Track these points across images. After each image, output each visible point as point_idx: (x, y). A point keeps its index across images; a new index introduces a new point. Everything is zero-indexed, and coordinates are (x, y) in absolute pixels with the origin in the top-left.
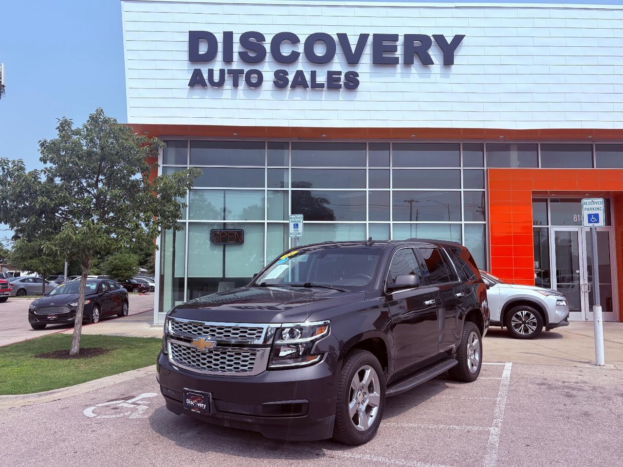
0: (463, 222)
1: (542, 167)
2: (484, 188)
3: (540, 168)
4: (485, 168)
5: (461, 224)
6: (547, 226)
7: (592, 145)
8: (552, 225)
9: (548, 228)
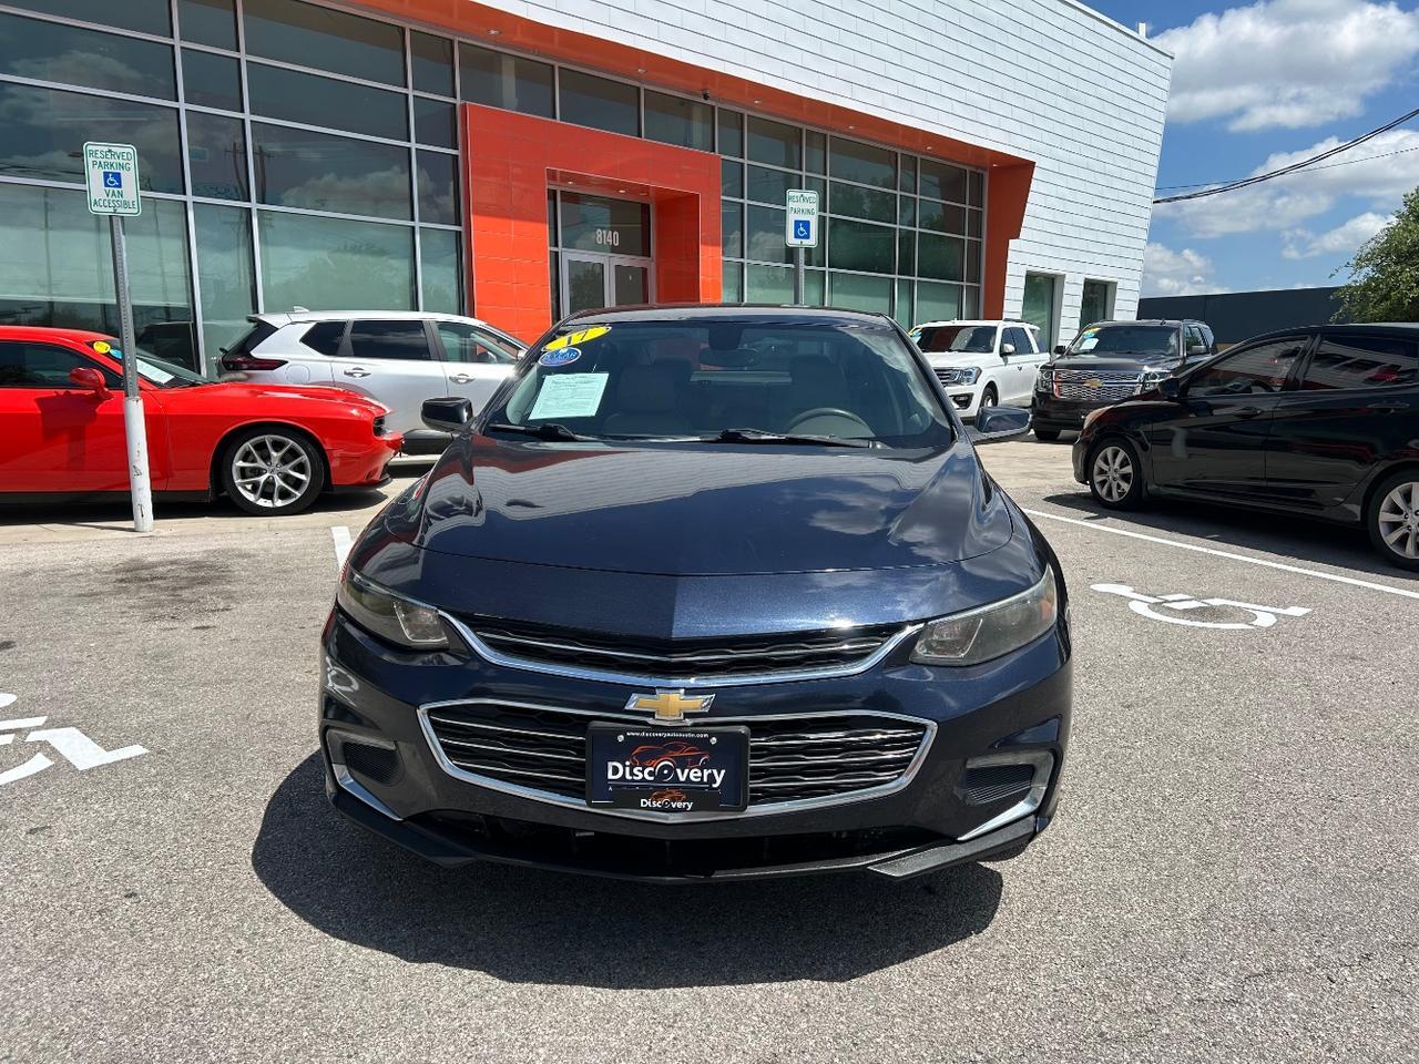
0: (417, 224)
1: (561, 120)
2: (456, 149)
3: (558, 121)
4: (458, 101)
5: (413, 228)
6: (556, 249)
7: (638, 89)
8: (563, 247)
9: (557, 253)
